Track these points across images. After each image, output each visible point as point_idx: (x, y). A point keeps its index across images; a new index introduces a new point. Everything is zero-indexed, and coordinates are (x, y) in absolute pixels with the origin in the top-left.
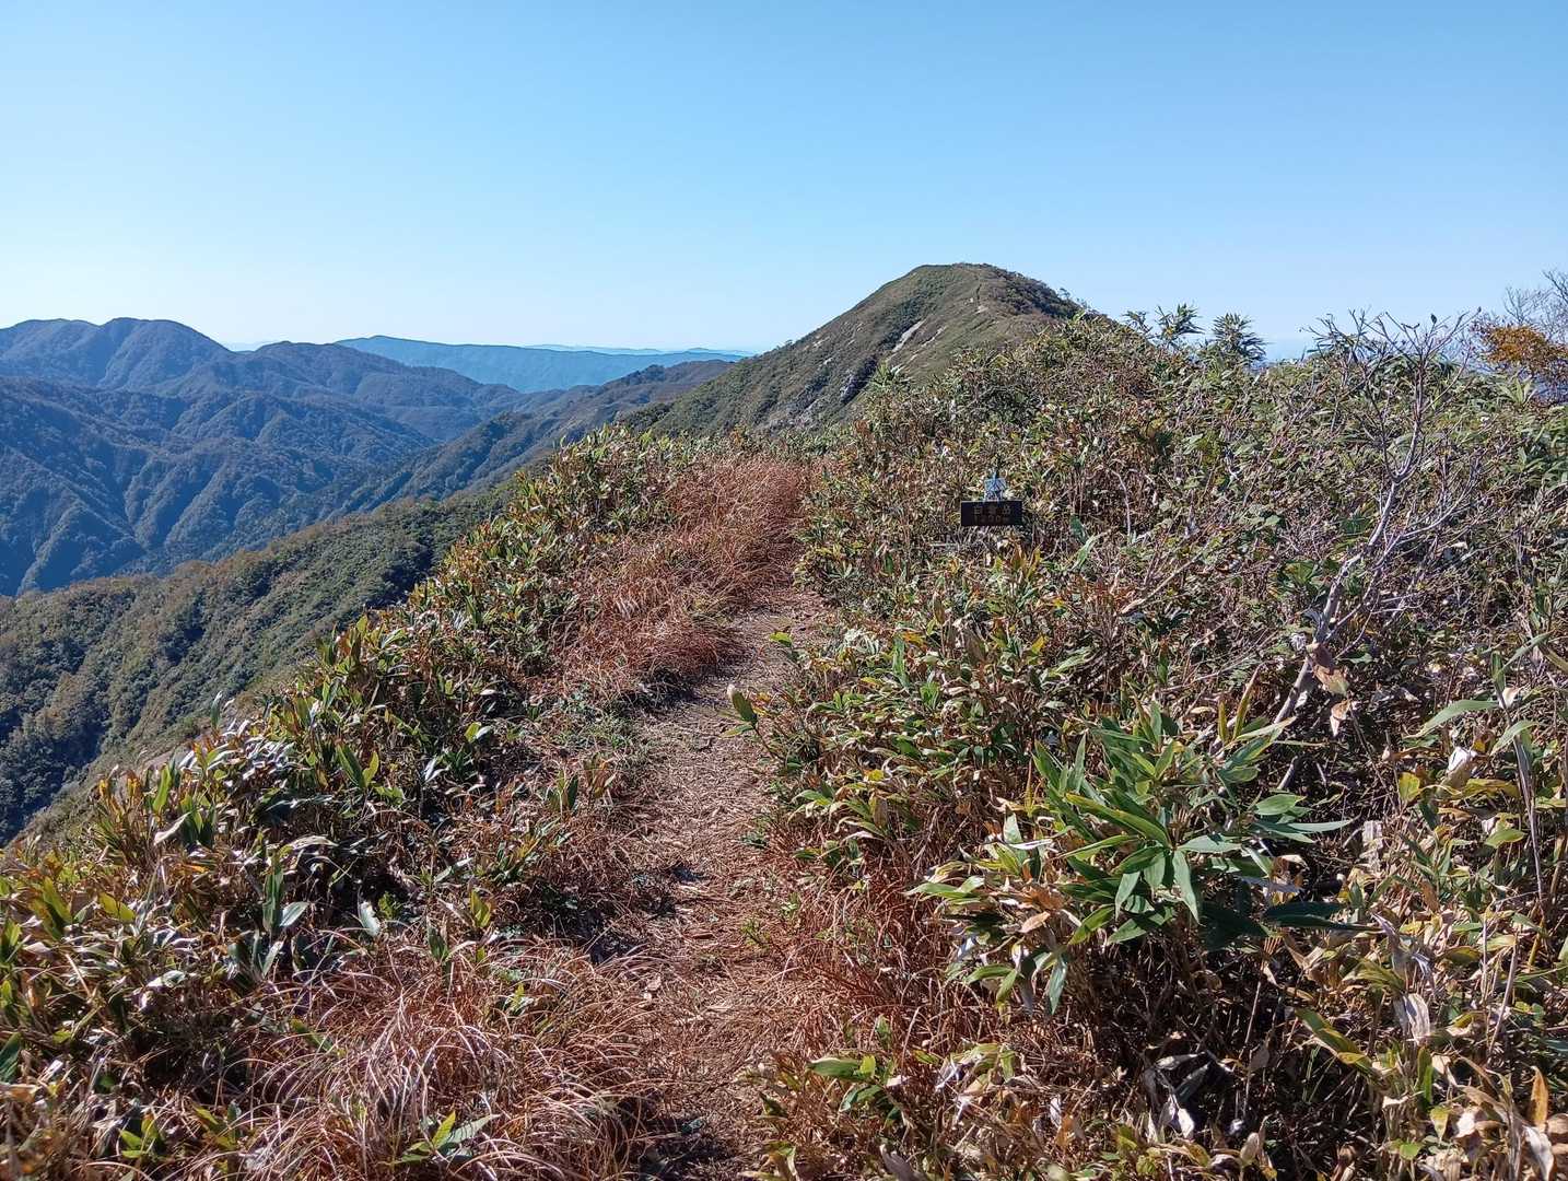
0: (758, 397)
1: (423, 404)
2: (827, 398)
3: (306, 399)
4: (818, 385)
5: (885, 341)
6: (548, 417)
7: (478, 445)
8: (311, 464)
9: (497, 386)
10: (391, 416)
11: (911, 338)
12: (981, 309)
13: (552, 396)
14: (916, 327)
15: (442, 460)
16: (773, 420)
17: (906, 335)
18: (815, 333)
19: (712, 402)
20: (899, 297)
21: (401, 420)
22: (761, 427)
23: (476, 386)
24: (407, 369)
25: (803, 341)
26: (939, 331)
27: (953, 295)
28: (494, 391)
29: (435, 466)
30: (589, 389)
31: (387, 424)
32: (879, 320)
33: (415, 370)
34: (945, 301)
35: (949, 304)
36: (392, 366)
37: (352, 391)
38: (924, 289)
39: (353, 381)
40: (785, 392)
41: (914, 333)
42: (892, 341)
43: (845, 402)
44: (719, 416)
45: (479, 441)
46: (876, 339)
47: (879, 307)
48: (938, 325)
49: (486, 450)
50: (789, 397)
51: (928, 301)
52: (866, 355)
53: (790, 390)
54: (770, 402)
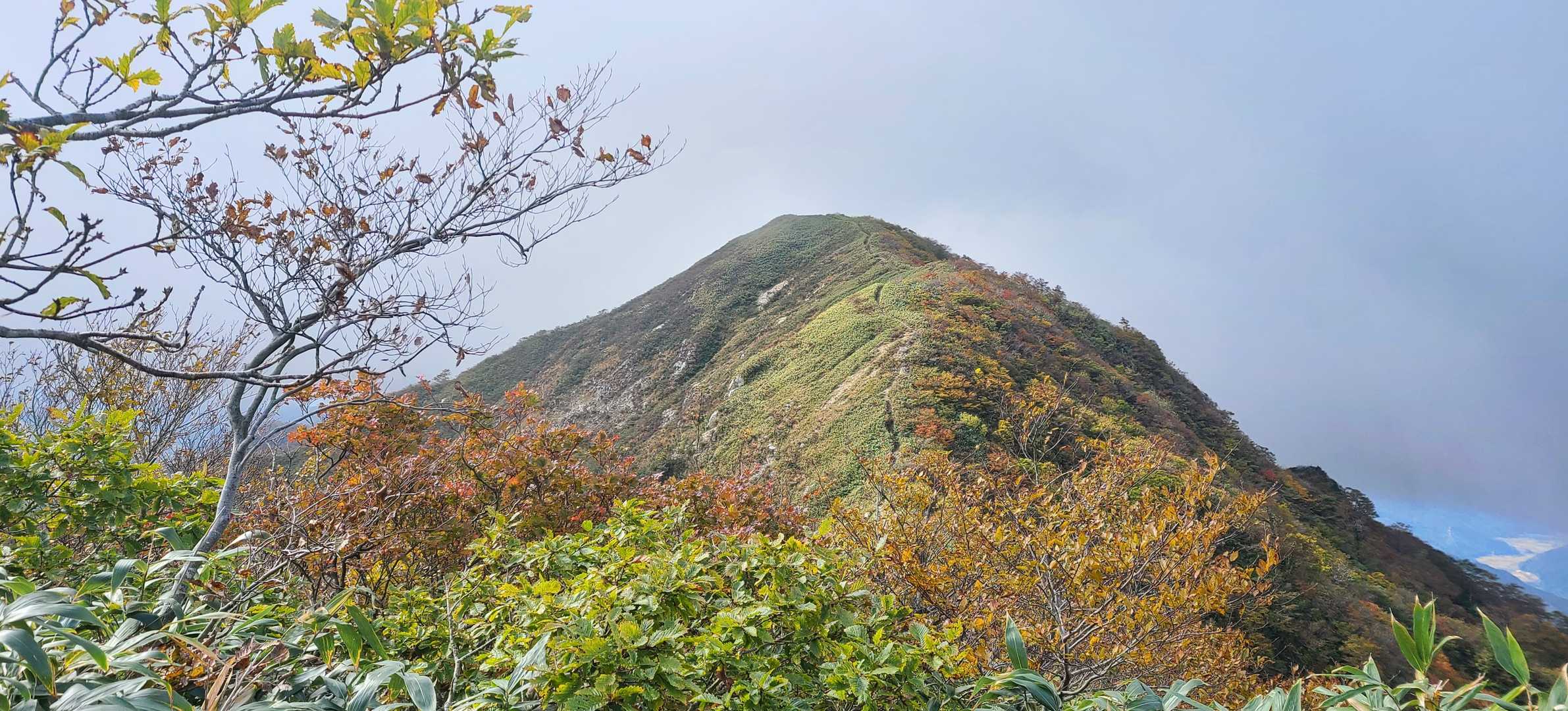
0: (558, 373)
2: (652, 375)
11: (773, 300)
14: (779, 287)
16: (576, 406)
17: (766, 297)
18: (640, 298)
20: (755, 251)
22: (557, 414)
25: (622, 309)
26: (815, 289)
27: (828, 250)
32: (728, 277)
40: (595, 367)
41: (778, 295)
42: (747, 301)
43: (682, 380)
46: (725, 301)
47: (728, 263)
48: (813, 283)
50: (600, 375)
51: (799, 257)
52: (710, 320)
53: (600, 367)
54: (575, 380)
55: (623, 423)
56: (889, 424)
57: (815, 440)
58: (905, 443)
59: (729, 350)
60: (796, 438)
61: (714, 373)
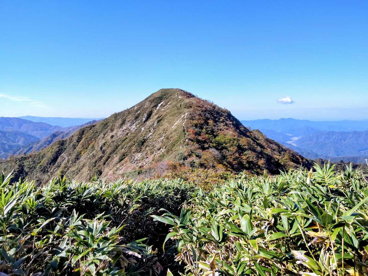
0: (120, 122)
1: (38, 131)
2: (139, 121)
3: (7, 130)
4: (137, 118)
5: (154, 107)
6: (68, 132)
7: (50, 139)
8: (7, 146)
9: (57, 126)
10: (30, 133)
11: (161, 106)
12: (180, 97)
13: (70, 128)
14: (162, 103)
15: (41, 143)
16: (124, 128)
17: (160, 105)
18: (135, 106)
19: (107, 124)
20: (157, 96)
21: (32, 135)
22: (121, 129)
23: (51, 126)
24: (34, 123)
25: (131, 108)
26: (169, 103)
27: (171, 95)
28: (56, 127)
29: (39, 145)
30: (79, 126)
31: (29, 135)
32: (152, 102)
33: (36, 123)
34: (169, 97)
35: (170, 97)
36: (30, 122)
37: (20, 128)
38: (163, 94)
39: (20, 126)
40: (127, 120)
41: (162, 105)
42: (156, 106)
43: (145, 122)
44: (109, 127)
45: (50, 138)
46: (152, 106)
47: (152, 98)
48: (168, 102)
49: (52, 141)
50: (128, 121)
51: (164, 97)
52: (149, 110)
53: (129, 120)
54: (123, 123)
55: (134, 130)
56: (184, 131)
57: (171, 133)
58: (187, 134)
59: (153, 116)
60: (168, 133)
61: (151, 120)
